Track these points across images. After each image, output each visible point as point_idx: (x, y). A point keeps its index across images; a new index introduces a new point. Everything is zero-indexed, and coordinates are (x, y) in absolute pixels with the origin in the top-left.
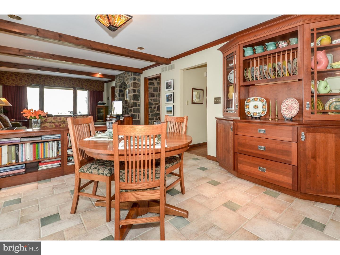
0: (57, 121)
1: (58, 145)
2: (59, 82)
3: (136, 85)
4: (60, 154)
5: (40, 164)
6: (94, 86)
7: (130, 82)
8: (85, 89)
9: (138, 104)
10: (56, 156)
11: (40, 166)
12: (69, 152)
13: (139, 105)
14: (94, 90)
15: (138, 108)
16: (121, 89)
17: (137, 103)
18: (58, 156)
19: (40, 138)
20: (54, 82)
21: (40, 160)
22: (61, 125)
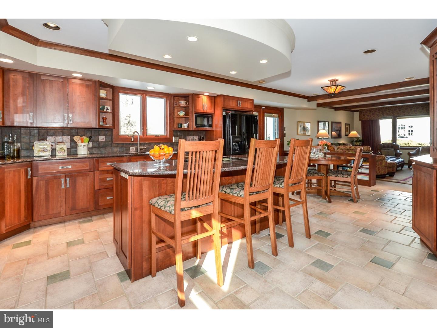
20: (403, 112)
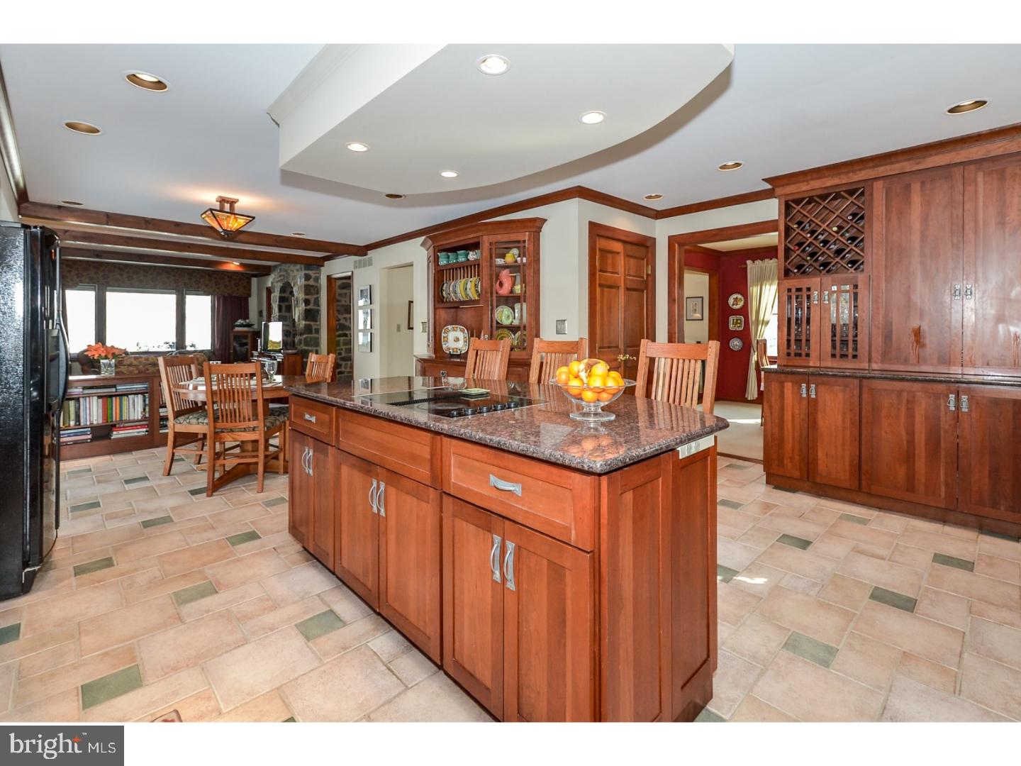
0: (140, 362)
1: (144, 401)
2: (142, 278)
3: (311, 290)
4: (147, 415)
5: (114, 429)
6: (226, 286)
7: (299, 283)
8: (205, 291)
9: (316, 329)
10: (140, 418)
11: (115, 433)
12: (162, 412)
13: (318, 331)
14: (226, 295)
15: (316, 335)
16: (283, 295)
17: (314, 327)
18: (144, 419)
19: (114, 390)
21: (114, 423)
22: (148, 370)
